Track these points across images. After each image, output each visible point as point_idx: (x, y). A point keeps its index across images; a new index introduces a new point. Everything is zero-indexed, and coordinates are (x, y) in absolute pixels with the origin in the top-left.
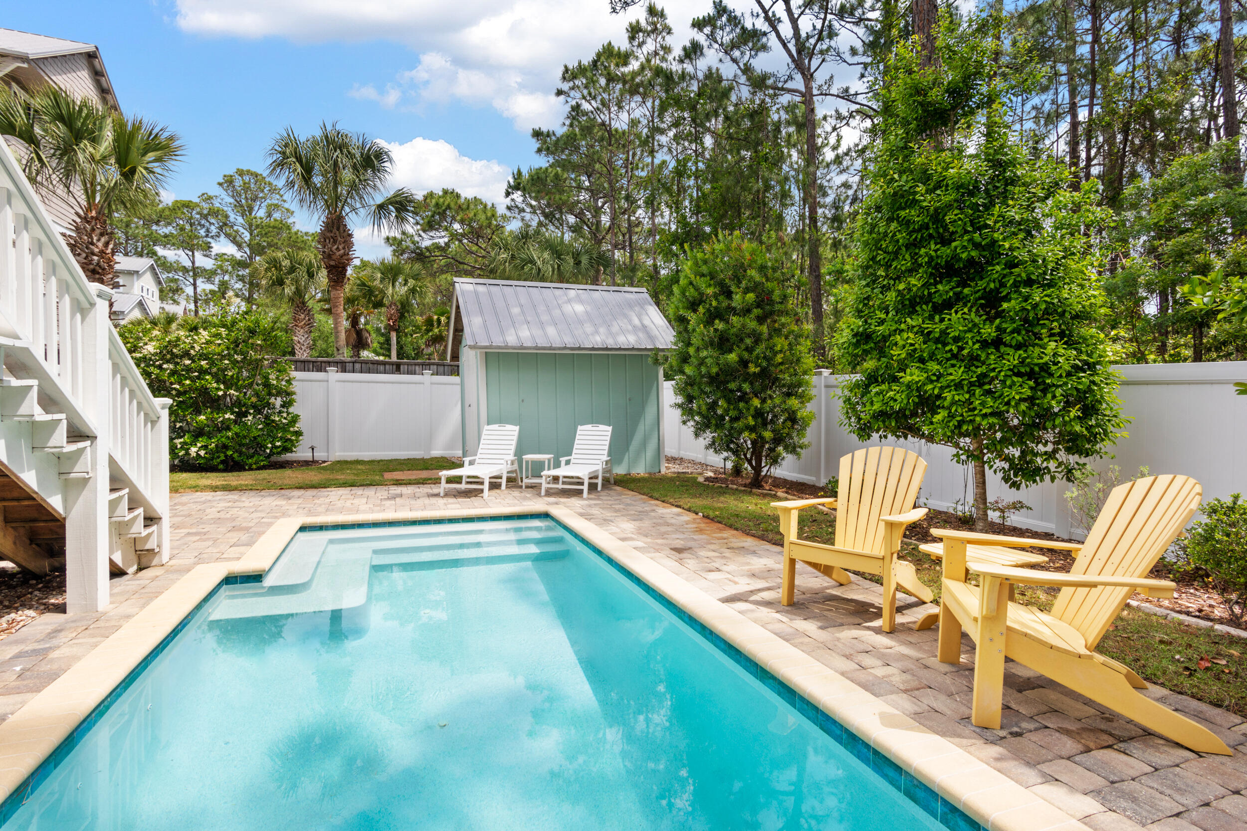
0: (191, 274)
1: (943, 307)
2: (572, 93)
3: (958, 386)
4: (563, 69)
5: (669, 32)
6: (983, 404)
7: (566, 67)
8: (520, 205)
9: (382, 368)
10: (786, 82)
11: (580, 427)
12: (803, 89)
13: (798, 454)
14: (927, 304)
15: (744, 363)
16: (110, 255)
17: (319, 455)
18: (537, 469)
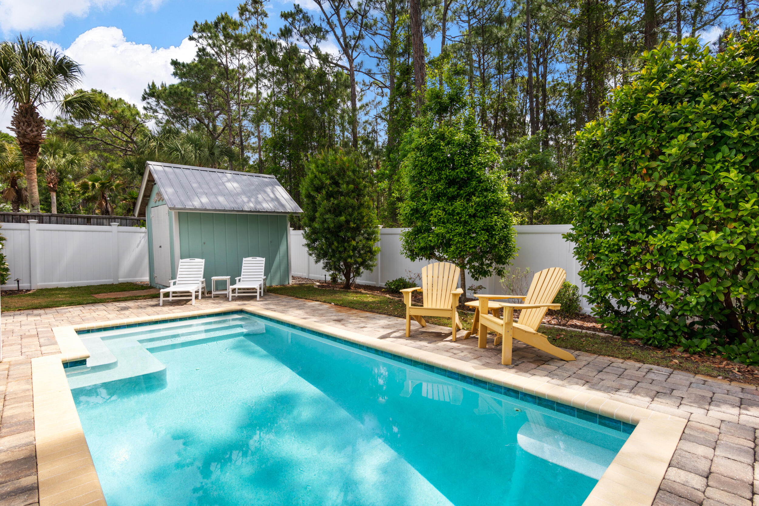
1: (453, 199)
2: (200, 40)
3: (460, 234)
4: (194, 24)
5: (266, 16)
6: (470, 243)
7: (196, 22)
8: (154, 108)
10: (338, 61)
11: (244, 259)
12: (349, 67)
13: (371, 270)
14: (445, 196)
15: (347, 222)
17: (24, 285)
18: (222, 285)
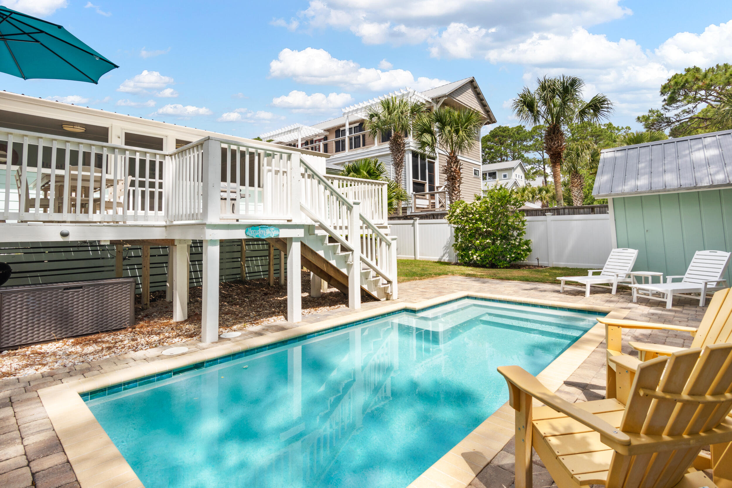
0: (542, 163)
9: (582, 211)
11: (697, 253)
16: (458, 171)
